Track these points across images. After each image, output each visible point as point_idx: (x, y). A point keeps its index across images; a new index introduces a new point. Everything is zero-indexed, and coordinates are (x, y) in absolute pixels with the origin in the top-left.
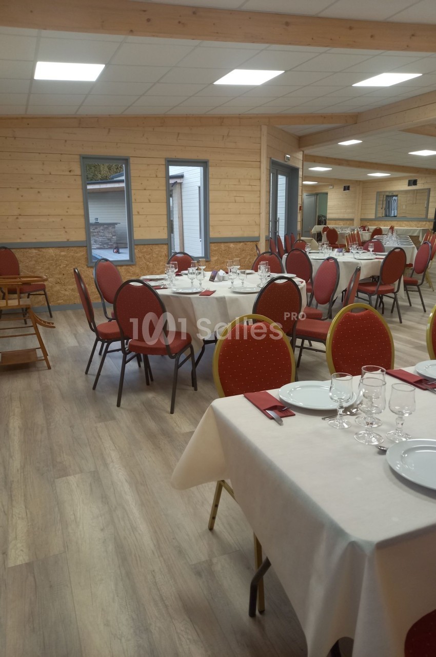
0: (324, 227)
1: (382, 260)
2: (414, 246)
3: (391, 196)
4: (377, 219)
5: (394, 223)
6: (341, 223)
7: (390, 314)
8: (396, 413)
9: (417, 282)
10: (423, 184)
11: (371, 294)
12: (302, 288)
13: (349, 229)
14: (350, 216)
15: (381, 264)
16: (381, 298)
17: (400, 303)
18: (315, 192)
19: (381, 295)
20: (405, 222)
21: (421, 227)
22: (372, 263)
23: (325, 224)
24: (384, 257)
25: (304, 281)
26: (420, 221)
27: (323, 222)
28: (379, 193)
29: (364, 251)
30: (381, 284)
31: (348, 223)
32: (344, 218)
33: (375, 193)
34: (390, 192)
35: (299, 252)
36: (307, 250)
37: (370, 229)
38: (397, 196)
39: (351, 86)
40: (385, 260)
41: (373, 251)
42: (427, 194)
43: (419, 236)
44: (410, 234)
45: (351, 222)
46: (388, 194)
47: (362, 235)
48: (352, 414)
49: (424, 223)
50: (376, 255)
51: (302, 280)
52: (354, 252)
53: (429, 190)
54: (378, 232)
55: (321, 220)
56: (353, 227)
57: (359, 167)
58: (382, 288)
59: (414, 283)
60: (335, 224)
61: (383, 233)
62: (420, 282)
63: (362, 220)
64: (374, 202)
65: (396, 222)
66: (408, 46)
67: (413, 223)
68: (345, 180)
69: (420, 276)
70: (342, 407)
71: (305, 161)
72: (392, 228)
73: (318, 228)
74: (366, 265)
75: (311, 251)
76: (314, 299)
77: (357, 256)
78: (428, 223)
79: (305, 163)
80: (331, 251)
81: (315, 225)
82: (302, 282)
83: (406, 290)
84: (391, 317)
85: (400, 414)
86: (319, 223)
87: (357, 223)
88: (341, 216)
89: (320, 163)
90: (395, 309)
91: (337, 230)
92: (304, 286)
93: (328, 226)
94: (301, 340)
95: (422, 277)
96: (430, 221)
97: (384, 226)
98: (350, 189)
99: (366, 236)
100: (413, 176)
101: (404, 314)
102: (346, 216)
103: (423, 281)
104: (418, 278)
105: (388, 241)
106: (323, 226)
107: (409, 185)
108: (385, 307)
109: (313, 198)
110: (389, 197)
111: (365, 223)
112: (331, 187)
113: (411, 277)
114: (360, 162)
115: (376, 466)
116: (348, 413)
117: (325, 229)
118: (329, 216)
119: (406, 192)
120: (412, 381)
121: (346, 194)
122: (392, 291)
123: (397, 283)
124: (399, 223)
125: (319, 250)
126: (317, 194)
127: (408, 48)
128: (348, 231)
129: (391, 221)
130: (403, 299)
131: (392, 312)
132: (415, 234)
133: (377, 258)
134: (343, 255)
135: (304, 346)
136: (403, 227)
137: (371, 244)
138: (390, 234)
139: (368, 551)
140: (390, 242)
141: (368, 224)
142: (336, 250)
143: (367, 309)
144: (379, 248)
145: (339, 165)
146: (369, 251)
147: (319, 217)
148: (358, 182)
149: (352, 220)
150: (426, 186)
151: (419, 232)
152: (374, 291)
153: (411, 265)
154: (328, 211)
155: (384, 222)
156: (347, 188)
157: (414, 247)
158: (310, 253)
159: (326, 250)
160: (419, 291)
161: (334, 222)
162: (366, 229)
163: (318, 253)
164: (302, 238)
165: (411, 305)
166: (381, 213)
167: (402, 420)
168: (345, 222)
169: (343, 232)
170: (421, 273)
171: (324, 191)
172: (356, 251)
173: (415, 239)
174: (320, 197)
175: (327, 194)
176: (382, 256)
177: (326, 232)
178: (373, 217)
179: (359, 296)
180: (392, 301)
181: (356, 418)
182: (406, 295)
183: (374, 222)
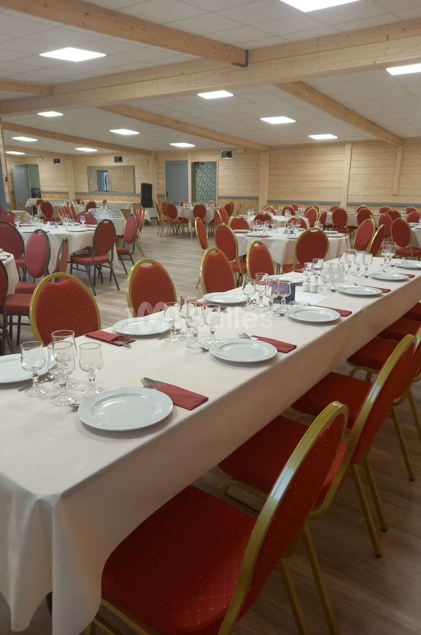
0: (38, 200)
1: (93, 232)
2: (124, 218)
3: (101, 171)
4: (90, 193)
5: (107, 198)
6: (57, 196)
7: (109, 282)
8: (87, 371)
9: (129, 251)
10: (128, 161)
11: (87, 264)
12: (9, 263)
13: (65, 202)
14: (65, 190)
15: (93, 236)
16: (100, 269)
17: (116, 271)
18: (24, 163)
19: (98, 266)
20: (117, 197)
21: (131, 201)
22: (85, 234)
23: (40, 197)
24: (94, 229)
25: (12, 256)
26: (130, 196)
27: (37, 195)
28: (90, 169)
29: (76, 223)
30: (95, 255)
31: (63, 196)
32: (58, 191)
33: (86, 168)
34: (100, 167)
35: (6, 225)
36: (17, 223)
37: (85, 203)
38: (107, 171)
39: (38, 55)
40: (96, 231)
41: (85, 223)
42: (132, 170)
43: (130, 210)
44: (122, 208)
45: (66, 195)
46: (99, 169)
47: (77, 208)
48: (50, 380)
49: (134, 198)
50: (89, 227)
51: (9, 254)
52: (66, 224)
53: (134, 167)
54: (92, 205)
55: (35, 193)
56: (68, 201)
57: (64, 140)
58: (97, 259)
59: (126, 253)
60: (50, 197)
61: (97, 206)
62: (131, 251)
63: (76, 193)
64: (86, 176)
65: (109, 196)
66: (83, 23)
67: (125, 198)
68: (54, 153)
69: (131, 246)
70: (35, 375)
71: (4, 129)
72: (105, 202)
73: (31, 202)
74: (79, 237)
75: (22, 225)
76: (27, 272)
77: (70, 228)
78: (136, 197)
79: (4, 131)
80: (42, 224)
81: (30, 198)
82: (9, 256)
83: (120, 259)
84: (110, 285)
85: (91, 370)
86: (34, 196)
87: (72, 197)
88: (55, 189)
89: (22, 132)
90: (113, 278)
91: (51, 203)
92: (12, 260)
93: (42, 199)
94: (17, 317)
95: (132, 247)
96: (138, 195)
97: (99, 200)
98: (61, 162)
99: (81, 209)
100: (118, 153)
101: (121, 281)
102: (61, 190)
103: (134, 250)
104: (129, 247)
105: (100, 214)
106: (36, 199)
107: (116, 161)
108: (103, 276)
109: (23, 170)
110: (100, 172)
111: (80, 197)
112: (41, 159)
113: (124, 247)
114: (65, 135)
115: (69, 423)
116: (46, 379)
117: (38, 202)
118: (43, 189)
119: (115, 168)
120: (109, 340)
121: (57, 167)
122: (107, 261)
123: (110, 252)
124: (112, 197)
125: (30, 223)
126: (26, 166)
127: (83, 25)
128: (64, 205)
129: (104, 195)
130: (118, 267)
131: (110, 280)
132: (127, 208)
133: (89, 230)
134: (56, 227)
135: (22, 322)
136: (115, 201)
137: (83, 217)
138: (102, 207)
139: (53, 503)
140: (102, 215)
141: (83, 198)
142: (48, 222)
143: (68, 278)
144: (90, 220)
145: (44, 136)
146: (81, 223)
147: (33, 189)
148: (68, 156)
149: (67, 193)
150: (131, 164)
151: (130, 206)
152: (90, 262)
153: (122, 236)
154: (41, 184)
155: (97, 196)
156: (57, 161)
157: (123, 220)
158: (20, 226)
159: (37, 223)
160: (132, 259)
161: (49, 195)
162: (81, 202)
163: (30, 226)
164: (13, 211)
165: (127, 273)
166: (95, 188)
167: (93, 376)
168: (60, 195)
169: (58, 205)
170: (132, 242)
171: (34, 162)
172: (69, 224)
173: (126, 212)
174: (31, 170)
175: (38, 166)
176: (93, 228)
177: (40, 206)
178: (87, 191)
179: (79, 268)
180: (109, 270)
181: (54, 383)
182: (122, 264)
183: (88, 196)
